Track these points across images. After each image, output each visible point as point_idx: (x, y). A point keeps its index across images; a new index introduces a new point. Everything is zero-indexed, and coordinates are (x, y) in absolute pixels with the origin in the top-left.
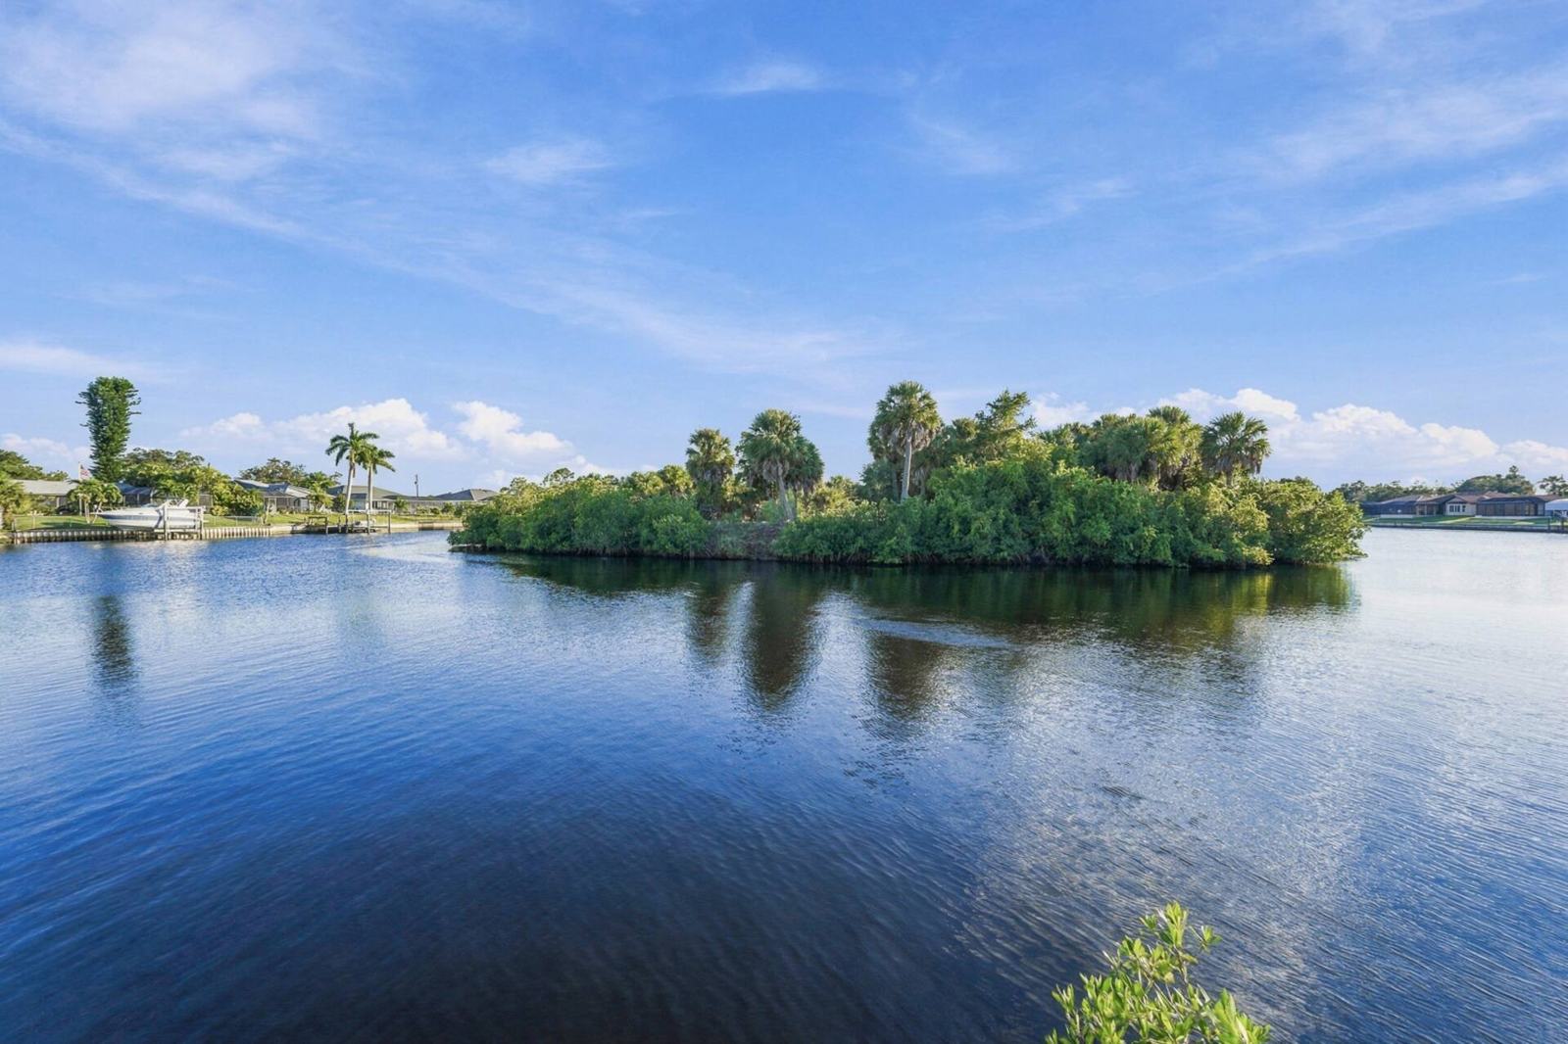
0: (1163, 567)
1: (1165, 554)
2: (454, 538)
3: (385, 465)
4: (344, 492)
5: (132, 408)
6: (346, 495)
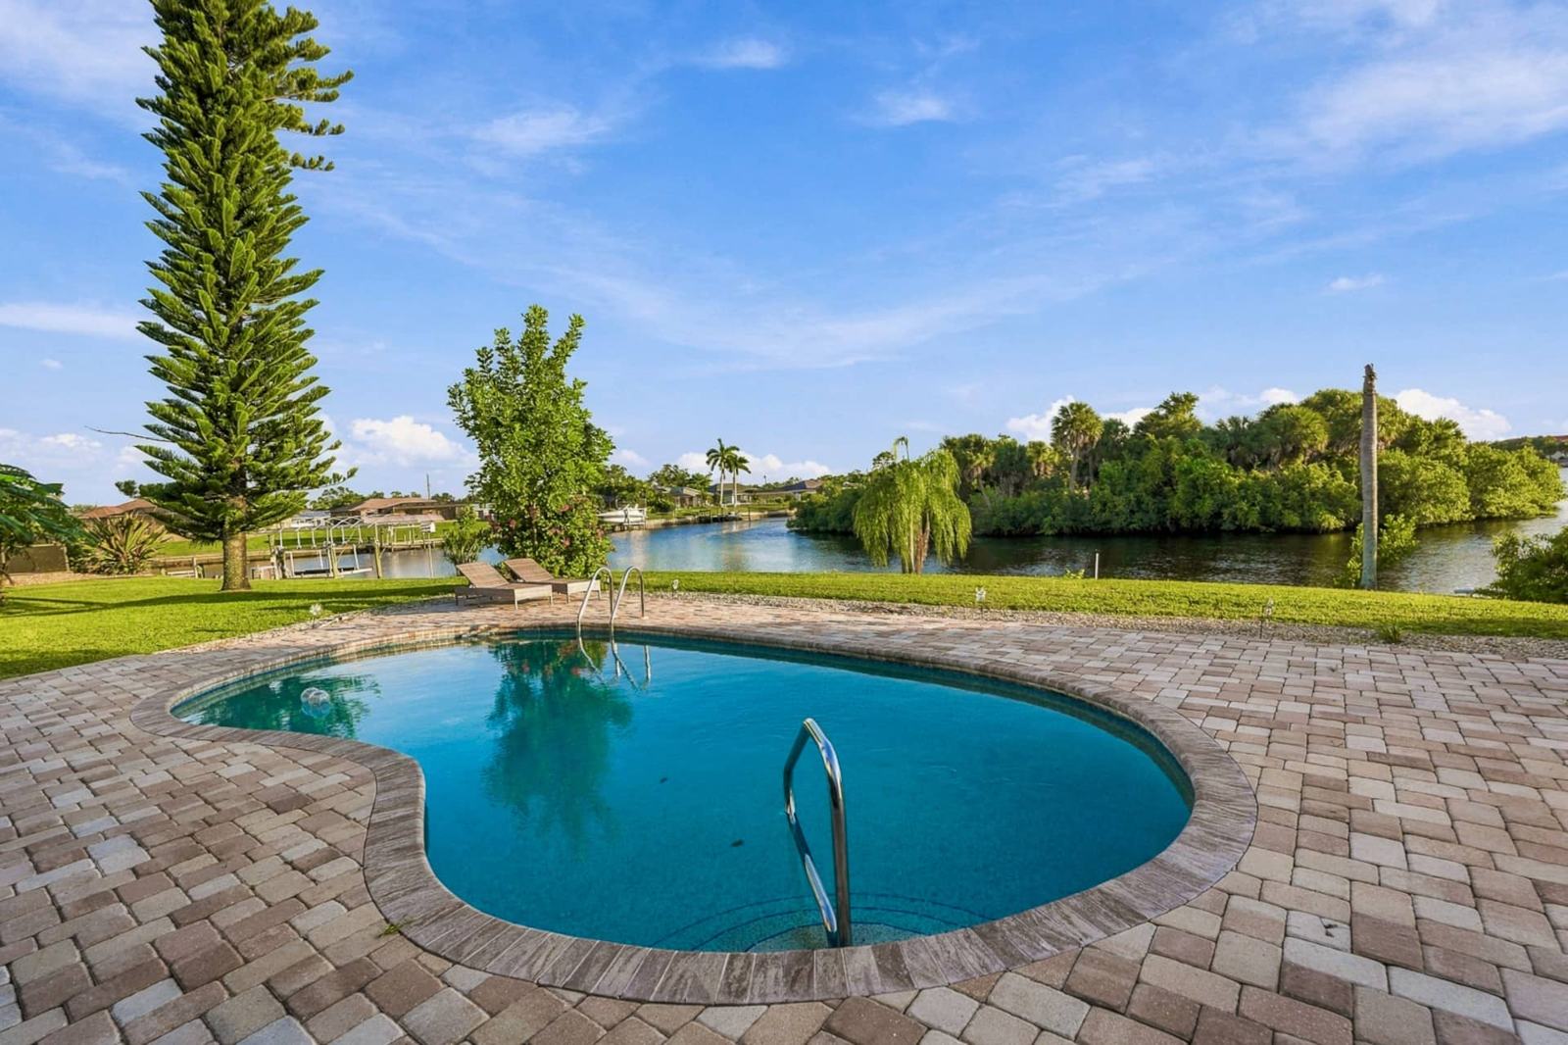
0: (1255, 531)
1: (1255, 522)
2: (791, 524)
3: (746, 469)
4: (718, 489)
6: (719, 492)
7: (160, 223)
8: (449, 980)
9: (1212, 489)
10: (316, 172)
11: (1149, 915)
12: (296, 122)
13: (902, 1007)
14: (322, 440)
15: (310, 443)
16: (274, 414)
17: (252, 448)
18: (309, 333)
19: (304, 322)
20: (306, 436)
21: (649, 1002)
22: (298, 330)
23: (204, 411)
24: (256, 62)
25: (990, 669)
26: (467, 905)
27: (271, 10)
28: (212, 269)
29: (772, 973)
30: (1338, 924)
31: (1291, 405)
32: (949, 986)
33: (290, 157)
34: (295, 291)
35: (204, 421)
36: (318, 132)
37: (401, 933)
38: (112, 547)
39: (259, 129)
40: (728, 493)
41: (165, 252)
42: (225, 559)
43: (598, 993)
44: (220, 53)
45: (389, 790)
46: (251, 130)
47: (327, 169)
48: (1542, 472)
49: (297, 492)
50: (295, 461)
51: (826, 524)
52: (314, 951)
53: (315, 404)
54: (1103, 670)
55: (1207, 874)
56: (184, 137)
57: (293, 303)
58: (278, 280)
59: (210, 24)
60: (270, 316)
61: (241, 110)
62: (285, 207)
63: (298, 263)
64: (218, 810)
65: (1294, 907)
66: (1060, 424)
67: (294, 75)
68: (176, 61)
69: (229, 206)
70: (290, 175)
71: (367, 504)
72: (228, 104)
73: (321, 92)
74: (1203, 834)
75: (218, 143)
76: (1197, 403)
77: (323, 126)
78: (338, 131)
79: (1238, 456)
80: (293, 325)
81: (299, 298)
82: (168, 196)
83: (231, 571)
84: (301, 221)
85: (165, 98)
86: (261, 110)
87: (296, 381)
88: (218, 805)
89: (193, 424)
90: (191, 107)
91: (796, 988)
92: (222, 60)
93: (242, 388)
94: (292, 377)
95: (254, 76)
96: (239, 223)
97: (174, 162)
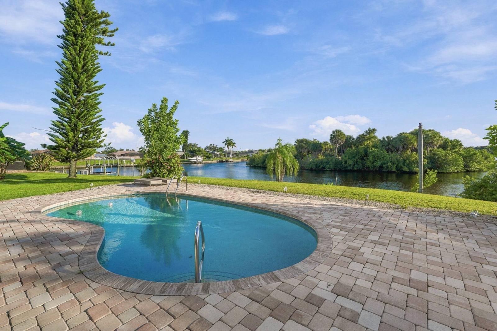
0: (394, 172)
1: (394, 169)
2: (247, 164)
3: (235, 146)
4: (226, 152)
5: (189, 136)
6: (226, 153)
7: (60, 70)
8: (91, 286)
9: (380, 158)
10: (106, 56)
11: (282, 280)
12: (101, 42)
13: (203, 298)
14: (101, 134)
15: (98, 135)
16: (88, 126)
17: (81, 136)
18: (100, 103)
19: (99, 99)
20: (97, 132)
21: (139, 294)
22: (97, 101)
23: (68, 124)
24: (91, 25)
25: (279, 211)
26: (103, 268)
27: (97, 11)
28: (74, 83)
29: (173, 288)
30: (331, 285)
31: (406, 133)
32: (218, 294)
33: (99, 52)
34: (97, 90)
35: (68, 127)
36: (107, 45)
37: (83, 274)
38: (38, 163)
39: (90, 44)
40: (229, 153)
41: (61, 78)
42: (70, 168)
43: (128, 291)
44: (81, 23)
45: (94, 237)
46: (88, 44)
47: (109, 55)
48: (489, 157)
49: (93, 149)
50: (93, 140)
51: (258, 164)
52: (59, 277)
53: (100, 123)
54: (312, 213)
55: (304, 270)
56: (69, 46)
57: (96, 94)
58: (92, 87)
59: (79, 15)
60: (89, 97)
61: (85, 39)
62: (96, 66)
63: (99, 82)
64: (46, 240)
65: (322, 280)
66: (332, 136)
67: (102, 29)
68: (69, 25)
69: (80, 66)
70: (98, 57)
71: (118, 152)
72: (82, 37)
73: (109, 34)
74: (310, 260)
75: (78, 48)
76: (376, 132)
77: (109, 43)
78: (113, 45)
79: (389, 148)
80: (96, 100)
81: (98, 92)
82: (63, 62)
83: (71, 172)
84: (100, 70)
85: (65, 35)
86: (91, 39)
87: (96, 116)
88: (46, 239)
89: (64, 128)
90: (71, 38)
91: (178, 292)
92: (81, 25)
93: (79, 118)
94: (94, 115)
95: (90, 29)
96: (82, 70)
97: (65, 53)
